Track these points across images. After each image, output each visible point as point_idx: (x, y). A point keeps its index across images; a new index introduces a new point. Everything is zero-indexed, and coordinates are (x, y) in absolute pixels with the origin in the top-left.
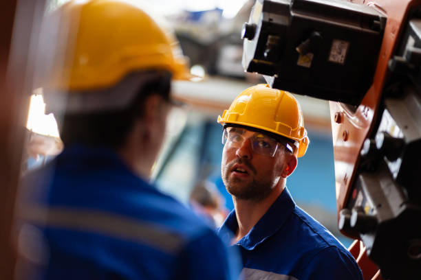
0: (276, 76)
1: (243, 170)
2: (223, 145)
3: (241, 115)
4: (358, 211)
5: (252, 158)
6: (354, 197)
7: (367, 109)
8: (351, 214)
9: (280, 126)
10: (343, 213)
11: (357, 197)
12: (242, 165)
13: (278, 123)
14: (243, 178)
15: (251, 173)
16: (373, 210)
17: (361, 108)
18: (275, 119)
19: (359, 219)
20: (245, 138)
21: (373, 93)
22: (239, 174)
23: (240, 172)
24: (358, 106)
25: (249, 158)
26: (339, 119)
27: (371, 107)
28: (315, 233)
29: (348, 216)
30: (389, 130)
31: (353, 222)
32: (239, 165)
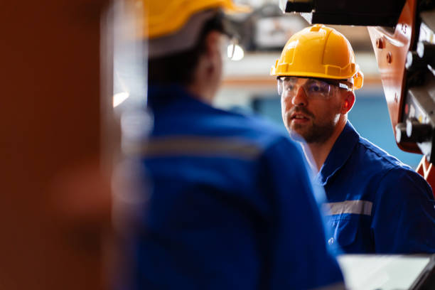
0: (313, 11)
1: (302, 117)
2: (280, 96)
3: (291, 64)
4: (412, 122)
5: (307, 104)
6: (406, 111)
7: (404, 27)
8: (405, 126)
9: (329, 68)
10: (398, 127)
11: (409, 111)
12: (300, 113)
13: (327, 66)
14: (302, 124)
15: (310, 117)
16: (426, 119)
17: (399, 27)
18: (323, 63)
19: (414, 128)
20: (298, 86)
21: (408, 10)
22: (299, 121)
23: (299, 119)
24: (395, 26)
25: (305, 104)
26: (381, 45)
27: (408, 23)
28: (379, 157)
29: (403, 129)
30: (428, 39)
31: (409, 132)
32: (297, 113)
